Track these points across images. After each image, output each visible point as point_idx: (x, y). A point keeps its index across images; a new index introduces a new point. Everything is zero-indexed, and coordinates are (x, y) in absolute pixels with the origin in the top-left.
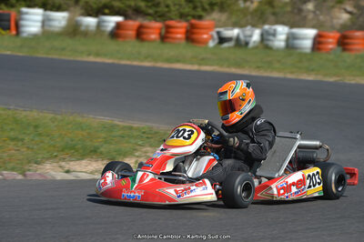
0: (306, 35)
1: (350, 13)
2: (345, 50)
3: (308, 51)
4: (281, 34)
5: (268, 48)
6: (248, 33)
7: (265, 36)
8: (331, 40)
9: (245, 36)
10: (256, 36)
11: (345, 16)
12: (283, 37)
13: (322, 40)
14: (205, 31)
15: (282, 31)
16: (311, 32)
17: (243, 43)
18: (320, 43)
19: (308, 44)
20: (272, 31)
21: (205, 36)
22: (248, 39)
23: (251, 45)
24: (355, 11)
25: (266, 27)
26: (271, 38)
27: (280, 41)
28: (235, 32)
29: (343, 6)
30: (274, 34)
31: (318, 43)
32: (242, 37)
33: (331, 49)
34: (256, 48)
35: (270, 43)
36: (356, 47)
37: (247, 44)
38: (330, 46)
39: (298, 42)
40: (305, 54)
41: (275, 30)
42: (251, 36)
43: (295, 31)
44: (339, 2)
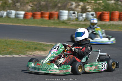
0: (21, 13)
1: (31, 6)
2: (34, 18)
3: (22, 18)
4: (13, 13)
5: (9, 18)
6: (2, 13)
7: (8, 14)
8: (29, 15)
9: (2, 14)
10: (5, 14)
11: (29, 7)
12: (14, 14)
13: (27, 15)
15: (13, 12)
16: (23, 13)
18: (26, 16)
19: (22, 16)
20: (10, 12)
22: (2, 15)
23: (4, 17)
24: (32, 6)
25: (8, 11)
26: (10, 14)
27: (13, 15)
29: (28, 4)
30: (11, 13)
31: (25, 16)
33: (30, 18)
34: (5, 18)
35: (10, 16)
36: (38, 17)
37: (2, 16)
38: (29, 17)
39: (19, 16)
40: (21, 20)
41: (11, 12)
42: (3, 14)
43: (18, 12)
44: (28, 3)
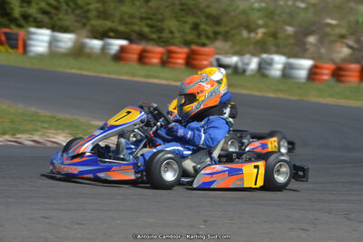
0: (300, 65)
1: (351, 48)
2: (338, 81)
3: (303, 80)
4: (278, 63)
5: (264, 75)
6: (246, 61)
7: (263, 65)
8: (326, 71)
9: (244, 64)
10: (253, 64)
11: (345, 51)
12: (280, 66)
13: (318, 71)
14: (204, 57)
15: (279, 61)
16: (307, 63)
17: (241, 71)
18: (315, 74)
19: (303, 74)
20: (269, 61)
21: (205, 63)
22: (245, 67)
23: (248, 73)
25: (264, 56)
26: (268, 67)
27: (276, 70)
28: (234, 60)
29: (345, 41)
30: (270, 63)
31: (313, 73)
32: (240, 65)
33: (326, 80)
34: (253, 76)
35: (267, 72)
37: (244, 71)
38: (326, 77)
39: (294, 72)
41: (272, 60)
42: (248, 64)
43: (293, 61)
44: (342, 37)
